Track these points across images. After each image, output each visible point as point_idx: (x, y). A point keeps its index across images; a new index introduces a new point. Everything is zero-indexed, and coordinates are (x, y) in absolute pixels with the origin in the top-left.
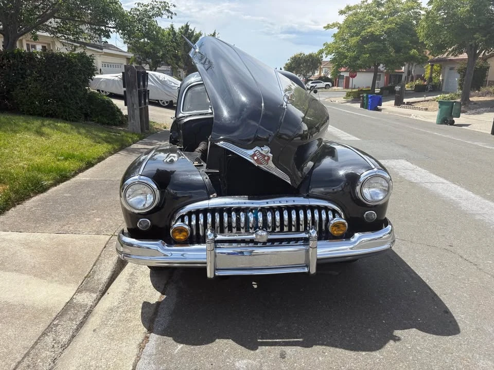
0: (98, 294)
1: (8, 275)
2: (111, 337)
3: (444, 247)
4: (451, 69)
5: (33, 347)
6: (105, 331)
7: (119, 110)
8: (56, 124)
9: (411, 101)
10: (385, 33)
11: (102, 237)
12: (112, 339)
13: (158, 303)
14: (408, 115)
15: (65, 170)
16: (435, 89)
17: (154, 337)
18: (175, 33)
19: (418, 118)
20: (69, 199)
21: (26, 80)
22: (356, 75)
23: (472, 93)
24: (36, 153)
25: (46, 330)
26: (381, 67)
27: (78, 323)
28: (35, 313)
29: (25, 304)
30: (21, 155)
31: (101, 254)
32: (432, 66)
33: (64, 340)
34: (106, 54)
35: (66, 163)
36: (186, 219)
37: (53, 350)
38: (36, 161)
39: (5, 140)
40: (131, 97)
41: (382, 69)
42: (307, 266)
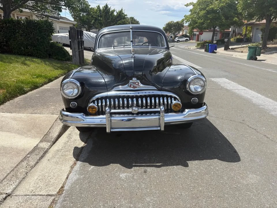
0: (51, 143)
1: (4, 134)
2: (57, 163)
3: (239, 121)
4: (257, 29)
5: (16, 167)
6: (55, 160)
7: (67, 52)
8: (33, 59)
9: (233, 48)
10: (220, 8)
11: (55, 115)
12: (57, 164)
13: (82, 148)
14: (231, 55)
15: (37, 83)
16: (248, 40)
17: (79, 163)
18: (100, 10)
19: (237, 57)
20: (38, 97)
21: (16, 35)
22: (203, 33)
23: (269, 43)
24: (21, 74)
25: (23, 159)
26: (217, 28)
27: (40, 156)
28: (18, 152)
29: (13, 147)
30: (13, 75)
31: (53, 124)
32: (247, 27)
33: (32, 164)
34: (61, 22)
35: (37, 80)
36: (96, 102)
37: (26, 168)
38: (21, 78)
39: (4, 67)
40: (74, 44)
41: (218, 30)
42: (160, 126)
